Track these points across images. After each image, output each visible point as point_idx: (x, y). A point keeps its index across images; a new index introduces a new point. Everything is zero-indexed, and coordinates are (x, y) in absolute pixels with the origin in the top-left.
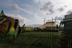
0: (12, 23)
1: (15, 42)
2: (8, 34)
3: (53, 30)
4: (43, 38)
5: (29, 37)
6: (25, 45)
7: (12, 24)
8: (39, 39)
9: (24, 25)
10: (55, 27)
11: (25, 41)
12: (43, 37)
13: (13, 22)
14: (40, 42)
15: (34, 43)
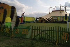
0: (7, 11)
1: (12, 36)
2: (3, 25)
3: (61, 21)
4: (46, 31)
5: (29, 29)
6: (25, 38)
7: (8, 13)
8: (42, 32)
9: (23, 14)
10: (64, 17)
11: (25, 35)
12: (46, 29)
13: (9, 10)
14: (42, 36)
15: (35, 37)
